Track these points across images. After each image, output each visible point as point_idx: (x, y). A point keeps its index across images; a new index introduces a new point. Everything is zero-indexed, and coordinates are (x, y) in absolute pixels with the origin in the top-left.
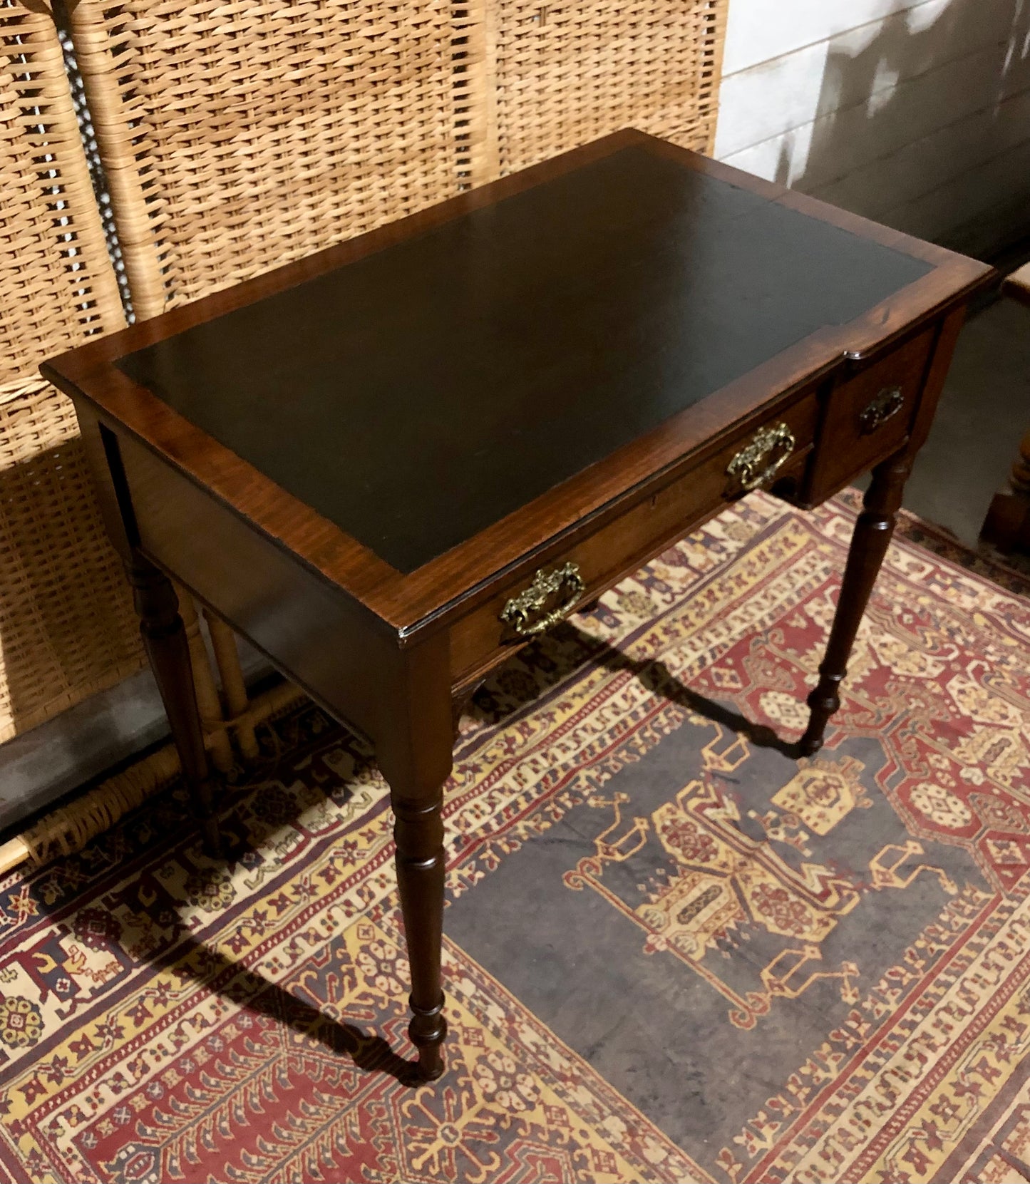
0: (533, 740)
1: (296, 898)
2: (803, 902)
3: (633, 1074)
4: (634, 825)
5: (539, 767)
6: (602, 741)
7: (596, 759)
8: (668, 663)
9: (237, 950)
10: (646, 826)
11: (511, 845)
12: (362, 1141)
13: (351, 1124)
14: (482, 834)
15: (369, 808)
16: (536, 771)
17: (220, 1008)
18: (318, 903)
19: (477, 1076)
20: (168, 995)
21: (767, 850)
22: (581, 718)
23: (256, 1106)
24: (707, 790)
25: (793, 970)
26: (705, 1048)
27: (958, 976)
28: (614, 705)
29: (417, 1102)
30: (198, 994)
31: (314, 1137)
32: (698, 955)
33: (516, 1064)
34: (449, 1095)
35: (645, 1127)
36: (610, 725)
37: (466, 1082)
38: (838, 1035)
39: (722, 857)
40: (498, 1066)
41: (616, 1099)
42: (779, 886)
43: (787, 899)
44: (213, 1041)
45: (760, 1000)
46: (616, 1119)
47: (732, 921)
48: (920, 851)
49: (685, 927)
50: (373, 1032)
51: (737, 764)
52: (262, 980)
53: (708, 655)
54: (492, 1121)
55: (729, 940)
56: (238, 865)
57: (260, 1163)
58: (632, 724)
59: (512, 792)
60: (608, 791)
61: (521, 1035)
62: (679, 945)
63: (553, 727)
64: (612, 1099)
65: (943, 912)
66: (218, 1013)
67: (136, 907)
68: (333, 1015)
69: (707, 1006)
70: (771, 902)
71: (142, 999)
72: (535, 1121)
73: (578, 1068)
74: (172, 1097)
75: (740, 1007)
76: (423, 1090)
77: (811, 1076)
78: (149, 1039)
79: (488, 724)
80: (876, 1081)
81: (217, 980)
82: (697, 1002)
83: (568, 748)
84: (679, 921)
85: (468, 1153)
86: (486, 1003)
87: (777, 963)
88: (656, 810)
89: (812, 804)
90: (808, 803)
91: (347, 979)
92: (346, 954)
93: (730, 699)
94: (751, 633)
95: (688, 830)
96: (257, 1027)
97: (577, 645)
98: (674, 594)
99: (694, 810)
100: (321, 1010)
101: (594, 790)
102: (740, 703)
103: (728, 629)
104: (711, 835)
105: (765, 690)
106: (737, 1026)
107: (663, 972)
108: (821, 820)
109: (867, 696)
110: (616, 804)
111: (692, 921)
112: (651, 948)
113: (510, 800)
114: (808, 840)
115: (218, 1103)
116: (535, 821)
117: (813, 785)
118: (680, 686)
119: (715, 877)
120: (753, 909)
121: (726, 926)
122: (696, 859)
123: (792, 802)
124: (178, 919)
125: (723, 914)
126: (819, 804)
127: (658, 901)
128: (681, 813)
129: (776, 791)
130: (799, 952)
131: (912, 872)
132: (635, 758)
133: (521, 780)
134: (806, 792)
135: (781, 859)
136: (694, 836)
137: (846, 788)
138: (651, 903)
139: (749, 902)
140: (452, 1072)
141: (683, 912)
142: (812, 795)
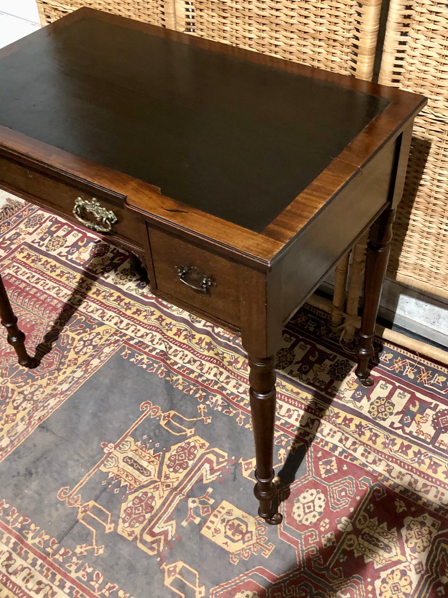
2: (145, 522)
4: (189, 428)
5: (218, 376)
9: (94, 293)
10: (189, 434)
11: (162, 373)
14: (170, 362)
15: (177, 315)
16: (215, 375)
17: (65, 296)
19: (31, 386)
20: (71, 279)
21: (180, 498)
24: (222, 462)
25: (97, 518)
26: (47, 477)
29: (21, 368)
30: (72, 288)
32: (102, 468)
33: (38, 400)
34: (22, 378)
35: (4, 455)
37: (29, 383)
38: (54, 543)
40: (37, 393)
41: (19, 442)
43: (147, 513)
44: (50, 299)
45: (76, 501)
46: (8, 442)
47: (127, 483)
48: (199, 596)
49: (121, 461)
50: (54, 346)
51: (249, 478)
52: (79, 305)
54: (9, 395)
55: (113, 482)
56: (139, 282)
59: (201, 370)
60: (211, 412)
61: (54, 399)
62: (109, 459)
64: (19, 440)
66: (63, 296)
67: (113, 258)
68: (63, 331)
69: (71, 476)
70: (143, 504)
71: (69, 273)
72: (7, 410)
73: (35, 423)
74: (25, 294)
75: (71, 492)
76: (26, 369)
77: (29, 529)
78: (50, 280)
80: (25, 564)
81: (78, 292)
82: (73, 471)
83: (238, 388)
84: (124, 458)
86: (70, 383)
87: (101, 509)
88: (202, 438)
89: (224, 524)
90: (223, 521)
91: (82, 331)
92: (95, 328)
93: (309, 470)
94: (379, 478)
95: (189, 455)
96: (57, 309)
97: (327, 382)
98: (402, 428)
99: (207, 458)
100: (65, 327)
101: (211, 406)
102: (306, 477)
103: (374, 462)
104: (189, 469)
105: (325, 492)
106: (59, 491)
107: (91, 453)
108: (214, 531)
109: (341, 561)
110: (203, 417)
111: (125, 464)
112: (105, 445)
113: (195, 369)
114: (195, 523)
115: (22, 307)
116: (183, 383)
117: (241, 524)
118: (311, 440)
119: (157, 472)
120: (136, 494)
121: (122, 480)
122: (169, 462)
123: (224, 512)
124: (108, 272)
125: (130, 478)
126: (225, 528)
127: (137, 445)
128: (202, 451)
129: (232, 502)
130: (109, 521)
131: (178, 589)
132: (240, 423)
133: (209, 371)
134: (233, 520)
135: (175, 508)
136: (185, 459)
137: (244, 546)
138: (135, 443)
139: (140, 491)
140: (35, 376)
141: (130, 458)
142: (230, 523)
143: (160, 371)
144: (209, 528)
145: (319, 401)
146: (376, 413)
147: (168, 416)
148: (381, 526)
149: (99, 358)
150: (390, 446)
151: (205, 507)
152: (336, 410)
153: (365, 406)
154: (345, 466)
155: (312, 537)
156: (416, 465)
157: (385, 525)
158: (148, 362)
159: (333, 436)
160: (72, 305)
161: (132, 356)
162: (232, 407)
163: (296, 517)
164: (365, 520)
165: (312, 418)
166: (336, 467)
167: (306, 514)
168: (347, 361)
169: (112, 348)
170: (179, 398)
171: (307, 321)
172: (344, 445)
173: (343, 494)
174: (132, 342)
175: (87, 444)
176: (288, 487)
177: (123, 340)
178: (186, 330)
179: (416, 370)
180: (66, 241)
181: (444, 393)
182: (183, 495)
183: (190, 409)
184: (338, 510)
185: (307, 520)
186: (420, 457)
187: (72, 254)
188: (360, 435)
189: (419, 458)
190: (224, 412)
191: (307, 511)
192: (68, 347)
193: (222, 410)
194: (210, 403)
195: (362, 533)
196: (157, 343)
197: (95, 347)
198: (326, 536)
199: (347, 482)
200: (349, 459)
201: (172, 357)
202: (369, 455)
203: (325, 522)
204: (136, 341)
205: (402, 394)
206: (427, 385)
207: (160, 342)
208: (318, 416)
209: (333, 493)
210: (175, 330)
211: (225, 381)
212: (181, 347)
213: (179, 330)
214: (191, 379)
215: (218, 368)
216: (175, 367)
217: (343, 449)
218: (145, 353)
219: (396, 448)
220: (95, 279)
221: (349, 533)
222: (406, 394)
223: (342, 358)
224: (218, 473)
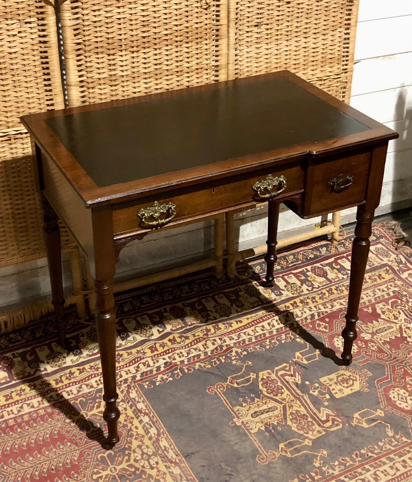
0: (219, 333)
1: (90, 370)
2: (314, 422)
3: (202, 468)
4: (250, 375)
5: (216, 343)
6: (250, 339)
7: (244, 346)
8: (295, 313)
9: (57, 383)
10: (255, 377)
11: (188, 370)
12: (76, 463)
13: (75, 456)
14: (178, 363)
15: (134, 343)
16: (213, 344)
17: (41, 403)
18: (98, 374)
19: (134, 451)
20: (22, 393)
21: (306, 397)
22: (245, 328)
23: (39, 440)
24: (290, 368)
25: (295, 447)
26: (239, 467)
27: (375, 469)
28: (263, 326)
29: (105, 455)
30: (35, 396)
31: (58, 457)
32: (254, 431)
33: (153, 452)
34: (119, 456)
36: (257, 334)
37: (129, 453)
38: (305, 477)
39: (284, 396)
40: (145, 451)
41: (191, 475)
42: (306, 413)
43: (307, 419)
44: (33, 414)
45: (274, 454)
47: (276, 422)
48: (383, 415)
49: (254, 419)
50: (98, 426)
51: (310, 362)
52: (62, 397)
53: (316, 314)
54: (133, 470)
55: (271, 428)
56: (71, 353)
57: (32, 460)
58: (268, 335)
59: (200, 350)
60: (243, 360)
61: (160, 442)
62: (247, 425)
63: (230, 329)
64: (189, 475)
65: (382, 442)
66: (40, 404)
67: (24, 359)
68: (85, 416)
69: (249, 451)
70: (298, 418)
71: (12, 392)
73: (179, 459)
74: (8, 429)
75: (264, 455)
76: (110, 451)
78: (8, 407)
79: (202, 322)
81: (44, 393)
82: (245, 448)
83: (233, 339)
84: (252, 416)
85: (118, 478)
87: (289, 442)
88: (262, 371)
89: (338, 384)
90: (336, 383)
91: (97, 404)
92: (101, 395)
93: (320, 335)
95: (273, 382)
96: (53, 413)
97: (257, 299)
98: (314, 288)
99: (280, 375)
100: (81, 413)
101: (238, 358)
102: (324, 338)
103: (332, 306)
104: (283, 387)
106: (258, 462)
107: (235, 433)
108: (339, 392)
109: (388, 347)
110: (245, 365)
111: (257, 417)
112: (234, 423)
113: (198, 353)
114: (329, 399)
115: (26, 436)
116: (205, 364)
117: (342, 377)
118: (298, 325)
119: (277, 403)
120: (289, 420)
121: (272, 422)
122: (272, 394)
123: (328, 381)
124: (39, 367)
125: (273, 418)
126: (341, 385)
127: (246, 406)
128: (274, 375)
129: (322, 377)
130: (302, 441)
131: (374, 422)
132: (263, 349)
133: (205, 347)
134: (338, 379)
135: (312, 403)
136: (275, 385)
137: (358, 382)
138: (242, 406)
139: (288, 416)
140: (125, 448)
141: (255, 413)
142: (339, 381)
143: (186, 371)
144: (336, 393)
145: (271, 309)
146: (295, 292)
147: (231, 381)
149: (138, 402)
150: (324, 297)
151: (321, 388)
152: (283, 306)
154: (327, 319)
155: (367, 352)
156: (342, 294)
157: (375, 322)
158: (168, 376)
159: (305, 312)
161: (153, 382)
164: (368, 327)
166: (325, 323)
168: (247, 285)
169: (134, 391)
171: (200, 286)
174: (138, 378)
177: (131, 383)
178: (155, 344)
181: (301, 262)
182: (305, 395)
183: (233, 369)
188: (308, 305)
193: (247, 352)
194: (234, 357)
195: (375, 332)
196: (154, 363)
198: (369, 346)
200: (325, 313)
201: (174, 362)
202: (327, 306)
204: (139, 375)
206: (290, 265)
207: (155, 361)
210: (149, 351)
211: (223, 342)
212: (169, 353)
214: (205, 359)
215: (209, 340)
216: (186, 363)
218: (156, 374)
219: (327, 294)
220: (40, 377)
221: (373, 337)
222: (290, 275)
223: (244, 286)
224: (297, 374)
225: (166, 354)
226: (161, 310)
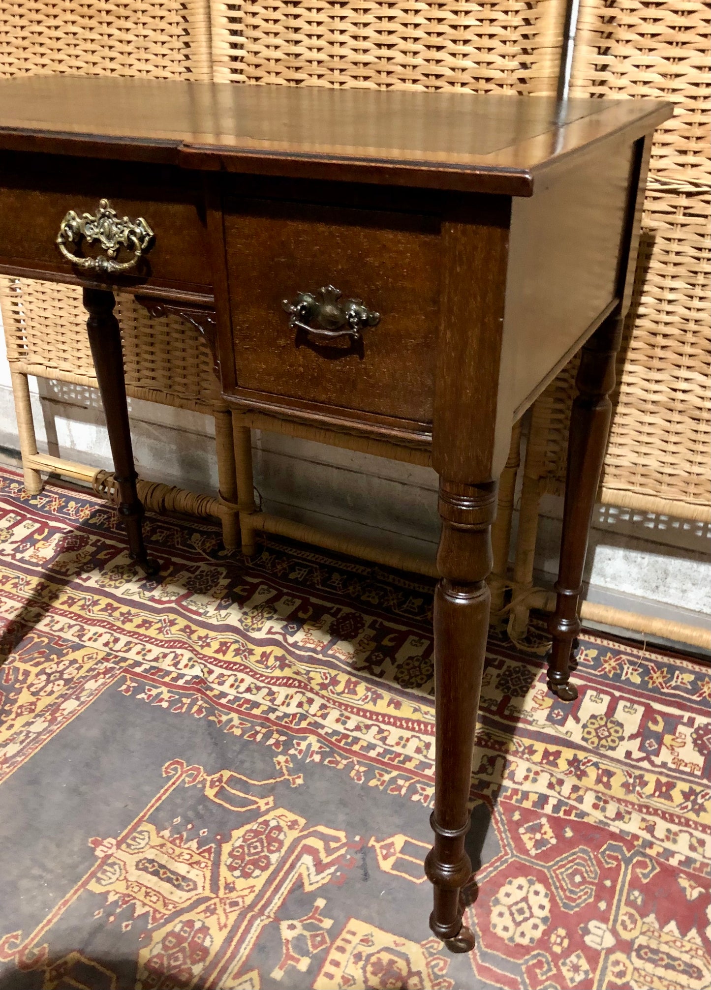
0: (346, 698)
1: (116, 614)
4: (262, 797)
5: (306, 706)
6: (372, 747)
7: (339, 747)
8: (513, 767)
10: (263, 808)
11: (199, 711)
14: (213, 694)
15: (219, 623)
16: (300, 705)
17: (11, 611)
20: (21, 586)
21: (261, 923)
22: (394, 725)
24: (337, 849)
30: (23, 598)
32: (93, 886)
36: (396, 749)
42: (213, 949)
47: (147, 909)
49: (132, 869)
51: (397, 873)
53: (552, 801)
55: (119, 910)
56: (144, 582)
58: (409, 765)
59: (272, 701)
62: (106, 867)
63: (370, 706)
66: (7, 611)
67: (95, 553)
68: (6, 663)
70: (186, 945)
71: (18, 578)
79: (353, 666)
81: (35, 603)
82: (31, 898)
83: (344, 723)
84: (139, 861)
88: (290, 810)
89: (361, 963)
90: (358, 957)
91: (43, 660)
92: (67, 653)
93: (504, 846)
94: (636, 843)
95: (269, 844)
97: (499, 700)
98: (647, 758)
99: (305, 845)
100: (13, 655)
102: (502, 857)
103: (619, 816)
104: (272, 868)
105: (543, 879)
106: (1, 942)
107: (69, 861)
108: (341, 981)
110: (286, 777)
111: (141, 872)
112: (97, 843)
113: (261, 701)
114: (299, 971)
116: (241, 724)
117: (396, 959)
118: (496, 794)
119: (208, 882)
120: (169, 928)
121: (138, 903)
122: (230, 860)
123: (355, 940)
124: (88, 571)
125: (154, 899)
126: (365, 972)
127: (163, 837)
128: (294, 834)
129: (368, 920)
132: (359, 779)
133: (288, 700)
134: (378, 952)
135: (254, 945)
136: (262, 851)
138: (158, 833)
139: (177, 920)
141: (152, 861)
142: (373, 960)
143: (195, 708)
144: (330, 976)
145: (494, 731)
146: (596, 740)
147: (220, 780)
148: (667, 929)
149: (78, 698)
150: (638, 788)
151: (317, 935)
152: (527, 742)
153: (573, 730)
154: (568, 829)
155: (541, 968)
156: (692, 816)
157: (672, 926)
158: (170, 697)
159: (535, 780)
160: (23, 622)
161: (140, 689)
162: (340, 755)
163: (499, 932)
164: (635, 922)
165: (490, 755)
166: (552, 835)
167: (518, 924)
168: (525, 667)
169: (101, 681)
170: (237, 748)
172: (559, 793)
173: (578, 879)
174: (138, 670)
175: (58, 846)
176: (472, 879)
177: (121, 667)
178: (237, 642)
179: (641, 670)
180: (13, 534)
181: (698, 699)
182: (269, 917)
183: (260, 765)
184: (577, 909)
185: (523, 934)
186: (695, 800)
187: (22, 552)
188: (579, 778)
189: (694, 802)
190: (326, 763)
191: (519, 918)
192: (17, 686)
193: (322, 760)
194: (296, 753)
195: (636, 946)
196: (186, 666)
197: (67, 682)
198: (568, 961)
199: (579, 857)
200: (573, 814)
201: (214, 686)
202: (607, 806)
203: (558, 936)
204: (146, 666)
205: (631, 707)
206: (665, 690)
207: (191, 663)
208: (500, 750)
209: (559, 881)
210: (215, 645)
211: (319, 713)
212: (231, 669)
213: (223, 644)
214: (255, 716)
215: (304, 694)
216: (223, 701)
217: (559, 800)
218: (164, 684)
219: (650, 789)
220: (66, 583)
221: (610, 951)
222: (636, 706)
223: (514, 664)
224: (332, 869)
225: (226, 668)
226: (332, 608)
